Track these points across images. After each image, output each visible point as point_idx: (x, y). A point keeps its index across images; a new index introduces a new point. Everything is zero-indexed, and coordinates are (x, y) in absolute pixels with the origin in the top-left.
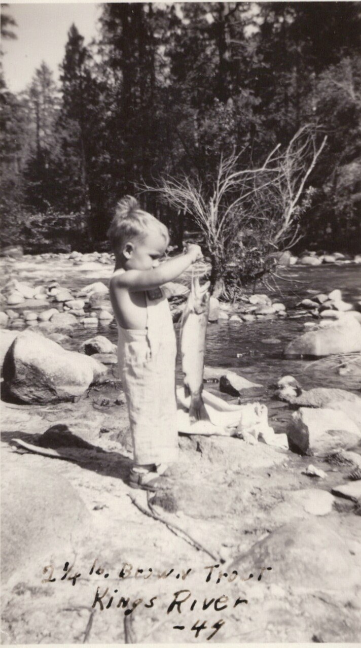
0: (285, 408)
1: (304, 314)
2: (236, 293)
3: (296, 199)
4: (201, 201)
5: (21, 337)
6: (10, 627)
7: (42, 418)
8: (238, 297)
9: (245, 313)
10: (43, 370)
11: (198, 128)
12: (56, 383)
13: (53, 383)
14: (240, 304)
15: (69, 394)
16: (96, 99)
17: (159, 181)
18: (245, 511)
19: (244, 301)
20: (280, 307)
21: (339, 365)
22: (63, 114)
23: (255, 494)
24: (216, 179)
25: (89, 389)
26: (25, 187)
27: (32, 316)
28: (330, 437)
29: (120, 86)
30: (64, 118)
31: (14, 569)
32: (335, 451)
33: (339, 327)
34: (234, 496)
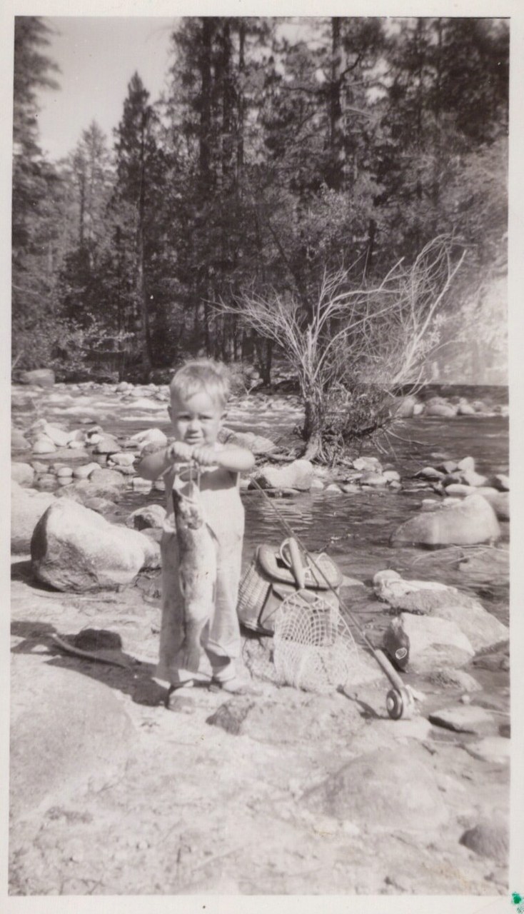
0: (385, 611)
1: (424, 487)
2: (337, 454)
3: (422, 333)
4: (295, 329)
5: (56, 506)
6: (43, 855)
7: (78, 610)
8: (339, 460)
9: (346, 482)
10: (82, 549)
11: (298, 222)
12: (97, 566)
13: (93, 566)
14: (341, 469)
15: (112, 582)
16: (162, 176)
17: (241, 299)
18: (323, 736)
19: (346, 465)
20: (393, 476)
21: (459, 559)
22: (117, 194)
23: (337, 717)
24: (317, 301)
25: (139, 575)
26: (63, 294)
27: (66, 471)
28: (434, 652)
29: (195, 159)
30: (118, 198)
31: (46, 792)
32: (440, 670)
33: (464, 508)
34: (311, 718)
